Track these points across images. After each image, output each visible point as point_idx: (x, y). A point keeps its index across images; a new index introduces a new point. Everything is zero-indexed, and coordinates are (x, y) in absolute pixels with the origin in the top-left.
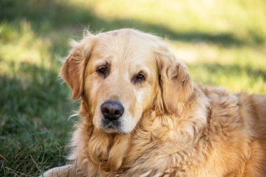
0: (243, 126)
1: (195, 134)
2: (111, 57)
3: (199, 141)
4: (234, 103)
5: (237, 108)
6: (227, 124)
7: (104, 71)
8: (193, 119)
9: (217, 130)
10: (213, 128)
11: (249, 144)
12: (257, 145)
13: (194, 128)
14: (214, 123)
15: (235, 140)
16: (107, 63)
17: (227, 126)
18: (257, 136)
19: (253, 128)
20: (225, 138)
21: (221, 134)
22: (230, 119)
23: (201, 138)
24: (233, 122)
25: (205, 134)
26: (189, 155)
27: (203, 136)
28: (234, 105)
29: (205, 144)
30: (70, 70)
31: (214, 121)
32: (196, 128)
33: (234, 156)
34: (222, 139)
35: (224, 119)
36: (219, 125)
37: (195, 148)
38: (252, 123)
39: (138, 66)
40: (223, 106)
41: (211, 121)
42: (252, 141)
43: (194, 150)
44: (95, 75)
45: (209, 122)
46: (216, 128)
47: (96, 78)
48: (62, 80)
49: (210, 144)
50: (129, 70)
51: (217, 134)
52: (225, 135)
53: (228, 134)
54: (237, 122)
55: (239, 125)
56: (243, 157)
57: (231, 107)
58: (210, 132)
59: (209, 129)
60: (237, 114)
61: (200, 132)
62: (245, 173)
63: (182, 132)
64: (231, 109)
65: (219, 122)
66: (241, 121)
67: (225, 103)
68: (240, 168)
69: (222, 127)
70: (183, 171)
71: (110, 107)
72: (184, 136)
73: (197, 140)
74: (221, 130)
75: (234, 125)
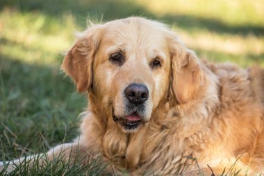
0: (254, 100)
1: (209, 114)
2: (124, 44)
3: (212, 121)
4: (244, 76)
5: (248, 82)
6: (239, 98)
7: (118, 58)
8: (205, 100)
9: (229, 105)
10: (225, 104)
13: (207, 109)
14: (226, 98)
15: (248, 114)
16: (121, 51)
17: (239, 101)
20: (238, 113)
21: (234, 109)
22: (242, 93)
23: (214, 117)
24: (245, 95)
25: (218, 112)
26: (204, 134)
27: (216, 115)
28: (245, 79)
29: (218, 123)
30: (74, 62)
31: (226, 96)
32: (209, 108)
33: (246, 131)
34: (235, 114)
35: (236, 93)
36: (231, 100)
37: (210, 127)
39: (155, 51)
40: (234, 81)
41: (223, 97)
43: (209, 130)
44: (108, 63)
45: (220, 98)
46: (228, 103)
47: (110, 67)
48: (64, 74)
49: (224, 122)
50: (146, 55)
51: (230, 109)
52: (238, 110)
53: (240, 108)
54: (250, 96)
55: (251, 99)
56: (255, 132)
57: (241, 82)
58: (223, 109)
59: (222, 106)
60: (248, 88)
61: (213, 111)
62: (257, 148)
63: (197, 114)
64: (242, 83)
65: (231, 97)
66: (253, 95)
67: (234, 78)
68: (252, 143)
69: (234, 101)
70: (200, 150)
71: (137, 90)
72: (199, 117)
73: (210, 120)
74: (233, 105)
75: (246, 99)
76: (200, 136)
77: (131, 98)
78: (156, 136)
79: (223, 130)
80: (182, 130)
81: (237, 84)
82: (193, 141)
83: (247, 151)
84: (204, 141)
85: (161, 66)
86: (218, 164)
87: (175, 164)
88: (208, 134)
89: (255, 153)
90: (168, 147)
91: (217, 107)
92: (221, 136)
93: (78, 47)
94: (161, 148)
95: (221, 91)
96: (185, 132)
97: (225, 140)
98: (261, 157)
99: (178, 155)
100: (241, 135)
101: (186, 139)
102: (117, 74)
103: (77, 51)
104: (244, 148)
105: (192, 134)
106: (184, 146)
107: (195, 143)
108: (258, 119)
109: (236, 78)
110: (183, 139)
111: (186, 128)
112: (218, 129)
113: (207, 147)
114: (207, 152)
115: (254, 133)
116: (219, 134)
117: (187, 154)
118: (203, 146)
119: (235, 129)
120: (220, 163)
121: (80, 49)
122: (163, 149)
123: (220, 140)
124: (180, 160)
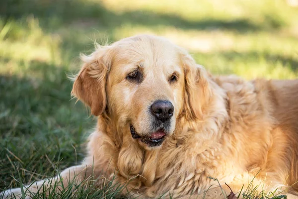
0: (263, 114)
1: (219, 129)
3: (222, 136)
4: (250, 90)
5: (255, 95)
6: (247, 113)
8: (213, 115)
9: (238, 119)
10: (234, 119)
11: (271, 132)
12: (279, 133)
13: (217, 123)
14: (234, 113)
15: (257, 128)
17: (247, 115)
18: (278, 123)
19: (274, 114)
20: (247, 127)
21: (243, 124)
22: (250, 107)
23: (224, 132)
24: (252, 109)
25: (227, 127)
26: (216, 150)
27: (226, 129)
28: (251, 92)
29: (229, 138)
31: (234, 111)
32: (219, 123)
33: (256, 146)
34: (244, 128)
35: (243, 107)
36: (239, 115)
37: (220, 143)
38: (272, 110)
40: (240, 94)
41: (231, 111)
42: (274, 129)
43: (220, 145)
45: (229, 114)
46: (237, 118)
47: (127, 85)
49: (233, 136)
51: (238, 124)
52: (247, 124)
53: (249, 123)
54: (258, 110)
55: (259, 112)
56: (266, 146)
57: (248, 95)
58: (232, 124)
59: (231, 121)
60: (255, 102)
61: (222, 126)
62: (269, 162)
63: (207, 130)
64: (249, 97)
65: (239, 111)
66: (260, 108)
67: (241, 91)
68: (263, 158)
69: (242, 116)
70: (213, 167)
71: (164, 106)
72: (209, 133)
73: (220, 135)
74: (242, 119)
75: (254, 113)
76: (213, 152)
77: (158, 115)
78: (171, 152)
79: (233, 144)
80: (194, 147)
81: (244, 97)
82: (206, 158)
83: (258, 166)
84: (216, 157)
85: (176, 80)
86: (232, 180)
87: (188, 181)
88: (220, 150)
89: (266, 167)
90: (181, 164)
91: (227, 122)
92: (231, 151)
93: (88, 70)
94: (174, 165)
95: (228, 105)
96: (197, 148)
97: (236, 154)
98: (273, 171)
99: (191, 172)
100: (252, 150)
101: (199, 155)
102: (137, 92)
103: (87, 75)
104: (255, 163)
105: (204, 150)
106: (197, 163)
107: (208, 160)
108: (268, 133)
109: (243, 92)
110: (196, 156)
111: (197, 144)
112: (228, 144)
113: (219, 163)
114: (220, 169)
115: (264, 147)
116: (230, 149)
117: (200, 171)
118: (215, 163)
119: (245, 144)
120: (234, 180)
121: (90, 73)
122: (175, 166)
123: (231, 155)
124: (194, 177)
